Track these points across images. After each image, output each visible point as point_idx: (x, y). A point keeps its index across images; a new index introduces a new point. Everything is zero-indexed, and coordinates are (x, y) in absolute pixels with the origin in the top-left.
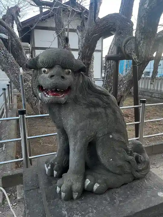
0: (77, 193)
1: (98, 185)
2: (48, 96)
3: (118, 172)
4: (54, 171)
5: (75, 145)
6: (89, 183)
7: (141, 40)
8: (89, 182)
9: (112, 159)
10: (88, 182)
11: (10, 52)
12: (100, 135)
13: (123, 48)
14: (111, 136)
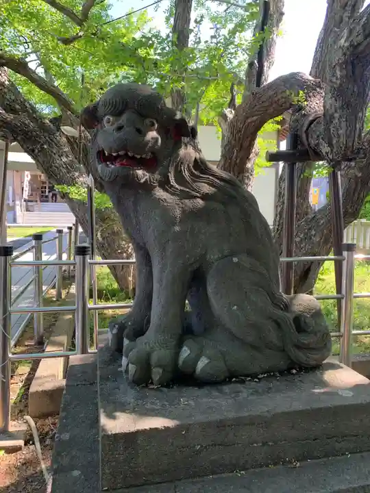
0: (161, 371)
1: (207, 361)
2: (113, 166)
3: (250, 339)
4: (125, 339)
5: (162, 271)
6: (187, 354)
7: (336, 111)
8: (189, 352)
9: (235, 307)
10: (185, 352)
11: (79, 163)
12: (213, 256)
13: (304, 136)
14: (235, 260)
